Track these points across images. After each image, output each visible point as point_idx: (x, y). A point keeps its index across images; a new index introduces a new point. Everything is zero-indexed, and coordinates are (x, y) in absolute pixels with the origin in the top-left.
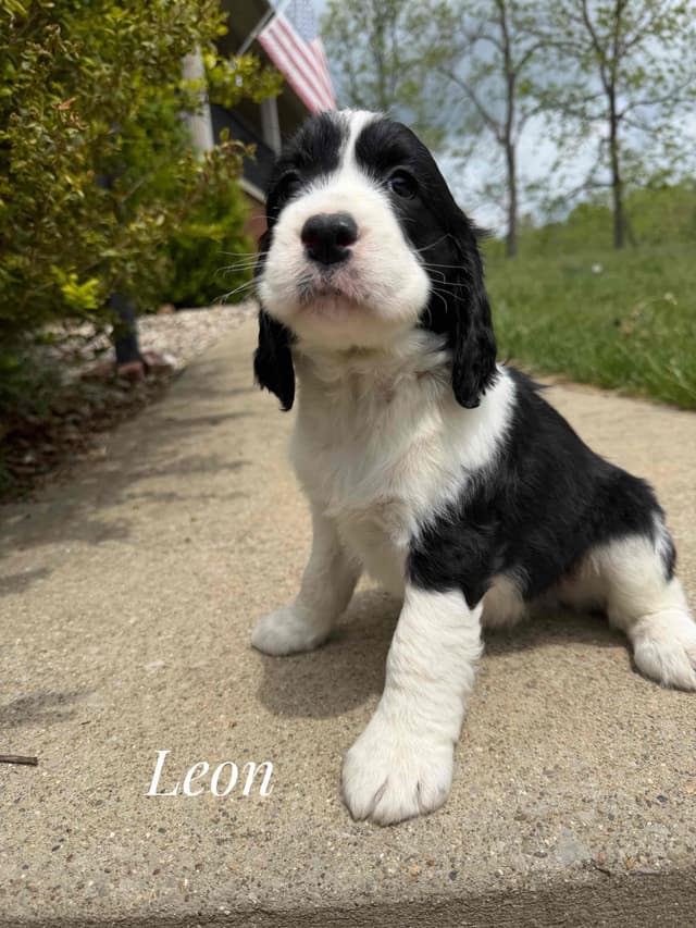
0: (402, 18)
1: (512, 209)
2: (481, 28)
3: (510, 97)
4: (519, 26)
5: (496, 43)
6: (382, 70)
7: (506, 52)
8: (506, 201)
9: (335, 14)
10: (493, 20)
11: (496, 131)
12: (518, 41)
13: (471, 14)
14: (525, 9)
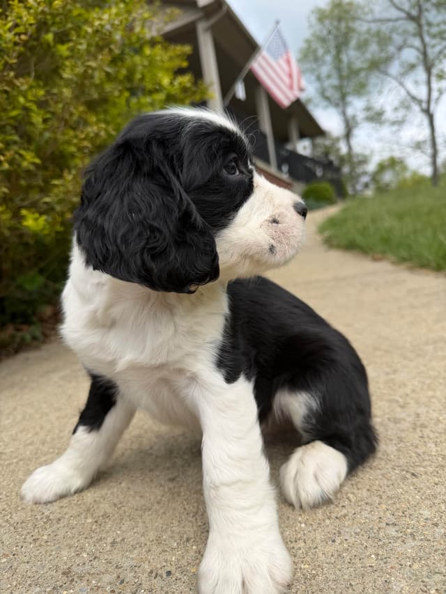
0: (353, 43)
1: (434, 156)
2: (405, 41)
3: (429, 83)
4: (434, 36)
5: (418, 49)
6: (341, 77)
7: (425, 54)
8: (429, 151)
9: (309, 47)
10: (415, 35)
11: (420, 105)
12: (433, 46)
13: (398, 34)
14: (438, 25)
